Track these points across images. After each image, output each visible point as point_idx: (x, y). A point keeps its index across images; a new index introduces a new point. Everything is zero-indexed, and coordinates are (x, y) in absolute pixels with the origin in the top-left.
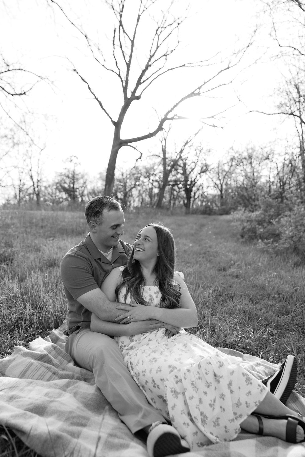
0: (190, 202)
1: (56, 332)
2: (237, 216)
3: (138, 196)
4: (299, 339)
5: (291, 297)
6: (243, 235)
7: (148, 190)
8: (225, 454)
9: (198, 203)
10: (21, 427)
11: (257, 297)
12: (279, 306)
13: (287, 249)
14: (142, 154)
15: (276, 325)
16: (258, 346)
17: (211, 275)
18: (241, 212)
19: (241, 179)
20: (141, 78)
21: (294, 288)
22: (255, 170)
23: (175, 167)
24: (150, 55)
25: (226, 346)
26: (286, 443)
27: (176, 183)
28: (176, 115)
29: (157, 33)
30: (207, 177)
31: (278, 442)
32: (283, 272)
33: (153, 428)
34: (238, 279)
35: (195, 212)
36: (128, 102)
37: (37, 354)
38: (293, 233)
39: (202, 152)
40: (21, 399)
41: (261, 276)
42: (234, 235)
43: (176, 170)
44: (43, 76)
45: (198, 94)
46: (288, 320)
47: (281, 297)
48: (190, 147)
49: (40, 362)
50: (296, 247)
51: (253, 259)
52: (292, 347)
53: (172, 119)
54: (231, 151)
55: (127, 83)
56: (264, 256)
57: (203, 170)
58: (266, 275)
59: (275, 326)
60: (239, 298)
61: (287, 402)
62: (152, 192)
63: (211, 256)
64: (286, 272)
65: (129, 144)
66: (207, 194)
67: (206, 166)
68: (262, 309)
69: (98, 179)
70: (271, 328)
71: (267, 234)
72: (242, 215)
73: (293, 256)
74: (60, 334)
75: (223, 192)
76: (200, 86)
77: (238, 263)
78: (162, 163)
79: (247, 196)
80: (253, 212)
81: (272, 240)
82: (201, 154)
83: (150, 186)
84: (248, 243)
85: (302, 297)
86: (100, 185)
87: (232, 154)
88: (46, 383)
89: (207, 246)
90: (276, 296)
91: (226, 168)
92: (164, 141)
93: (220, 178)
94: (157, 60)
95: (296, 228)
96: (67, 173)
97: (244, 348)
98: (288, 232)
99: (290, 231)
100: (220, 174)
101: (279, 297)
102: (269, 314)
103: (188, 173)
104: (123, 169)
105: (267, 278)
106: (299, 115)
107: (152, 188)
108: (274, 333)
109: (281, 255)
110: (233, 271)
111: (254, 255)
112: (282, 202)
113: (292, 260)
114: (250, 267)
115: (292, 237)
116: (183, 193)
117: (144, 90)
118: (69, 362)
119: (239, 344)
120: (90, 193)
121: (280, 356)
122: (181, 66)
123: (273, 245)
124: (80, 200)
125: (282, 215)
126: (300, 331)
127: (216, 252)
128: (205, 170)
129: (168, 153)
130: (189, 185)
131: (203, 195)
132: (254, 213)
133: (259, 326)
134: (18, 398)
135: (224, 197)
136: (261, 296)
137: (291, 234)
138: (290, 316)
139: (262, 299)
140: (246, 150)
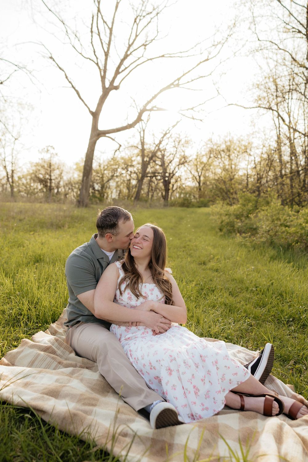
0: (168, 194)
1: (54, 325)
2: (216, 209)
3: (116, 188)
4: (274, 329)
5: (268, 290)
6: (222, 228)
7: (126, 182)
8: (215, 425)
9: (175, 196)
10: (42, 408)
11: (236, 291)
12: (257, 299)
13: (264, 243)
14: (120, 146)
15: (254, 316)
16: (238, 336)
17: (193, 270)
18: (220, 206)
19: (219, 171)
20: (119, 67)
21: (270, 281)
22: (233, 163)
23: (154, 159)
24: (129, 44)
25: (211, 336)
26: (264, 417)
27: (154, 174)
28: (155, 107)
29: (135, 21)
30: (185, 169)
31: (257, 415)
32: (260, 266)
33: (154, 406)
34: (218, 272)
35: (173, 205)
36: (106, 92)
37: (42, 346)
38: (270, 227)
39: (181, 143)
40: (35, 385)
41: (239, 269)
42: (212, 229)
43: (155, 161)
44: (21, 65)
45: (178, 85)
46: (265, 311)
47: (258, 290)
48: (169, 138)
49: (45, 353)
50: (272, 241)
51: (232, 253)
52: (268, 336)
53: (151, 110)
54: (209, 142)
55: (105, 72)
56: (242, 250)
57: (182, 162)
58: (244, 269)
59: (253, 318)
60: (220, 291)
61: (265, 383)
62: (130, 183)
63: (191, 250)
64: (262, 266)
65: (107, 135)
66: (186, 186)
67: (184, 157)
68: (240, 301)
69: (75, 170)
70: (249, 319)
71: (245, 228)
72: (221, 209)
73: (270, 250)
74: (58, 327)
75: (201, 184)
76: (179, 77)
77: (217, 257)
78: (140, 154)
79: (225, 189)
80: (231, 205)
81: (250, 234)
82: (179, 146)
83: (128, 177)
84: (227, 237)
85: (278, 290)
86: (77, 176)
87: (210, 146)
88: (54, 371)
89: (187, 239)
90: (254, 289)
91: (205, 160)
92: (142, 133)
93: (199, 170)
94: (136, 49)
95: (272, 222)
96: (43, 164)
97: (226, 338)
98: (264, 226)
99: (267, 225)
100: (198, 166)
101: (257, 290)
102: (248, 306)
103: (166, 164)
104: (100, 160)
105: (245, 272)
106: (276, 110)
107: (130, 180)
108: (252, 324)
109: (258, 249)
110: (212, 264)
111: (232, 249)
112: (259, 195)
113: (269, 254)
114: (228, 261)
115: (269, 231)
116: (161, 185)
117: (123, 80)
118: (71, 352)
119: (222, 335)
120: (66, 184)
121: (258, 345)
122: (160, 57)
123: (250, 239)
124: (56, 191)
125: (259, 210)
126: (276, 321)
127: (196, 246)
128: (183, 162)
129: (147, 144)
130: (167, 177)
131: (182, 187)
132: (232, 207)
133: (239, 318)
134: (32, 384)
135: (202, 189)
136: (239, 290)
137: (267, 228)
138: (267, 307)
139: (241, 292)
140: (224, 142)
